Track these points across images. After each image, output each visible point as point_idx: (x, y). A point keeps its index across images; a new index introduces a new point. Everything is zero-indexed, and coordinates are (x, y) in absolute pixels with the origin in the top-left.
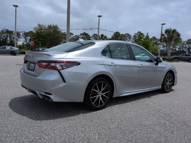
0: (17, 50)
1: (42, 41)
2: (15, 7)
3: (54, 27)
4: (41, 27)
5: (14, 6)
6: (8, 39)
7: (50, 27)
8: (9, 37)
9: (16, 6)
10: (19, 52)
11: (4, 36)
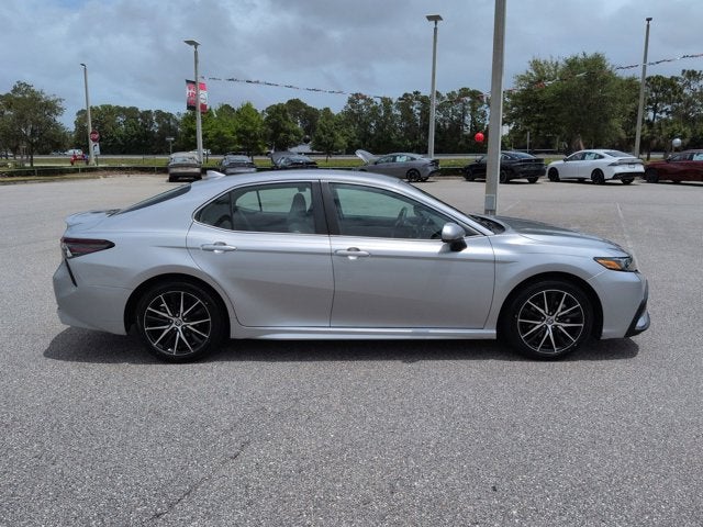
0: (426, 165)
1: (540, 121)
2: (433, 22)
3: (586, 63)
4: (543, 70)
5: (430, 18)
6: (468, 119)
7: (572, 65)
8: (469, 112)
9: (436, 18)
10: (431, 169)
11: (454, 112)
